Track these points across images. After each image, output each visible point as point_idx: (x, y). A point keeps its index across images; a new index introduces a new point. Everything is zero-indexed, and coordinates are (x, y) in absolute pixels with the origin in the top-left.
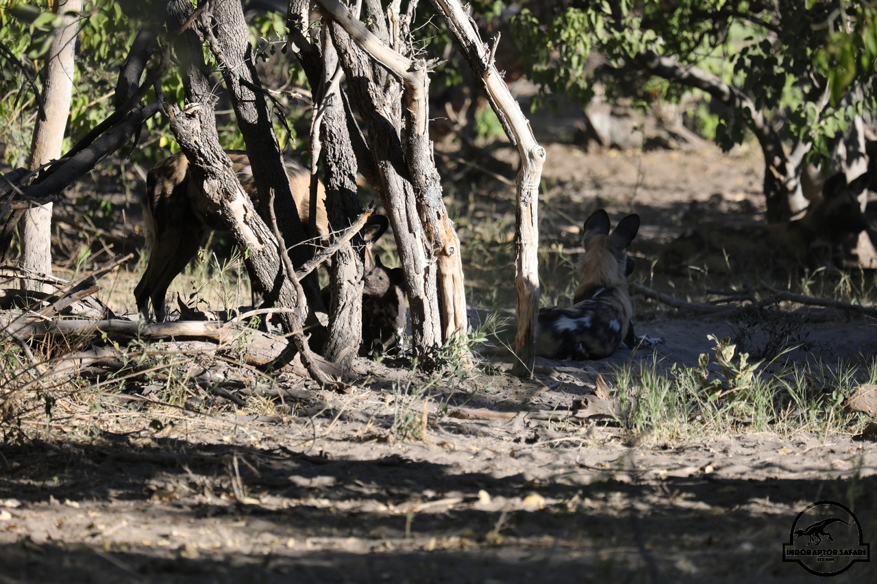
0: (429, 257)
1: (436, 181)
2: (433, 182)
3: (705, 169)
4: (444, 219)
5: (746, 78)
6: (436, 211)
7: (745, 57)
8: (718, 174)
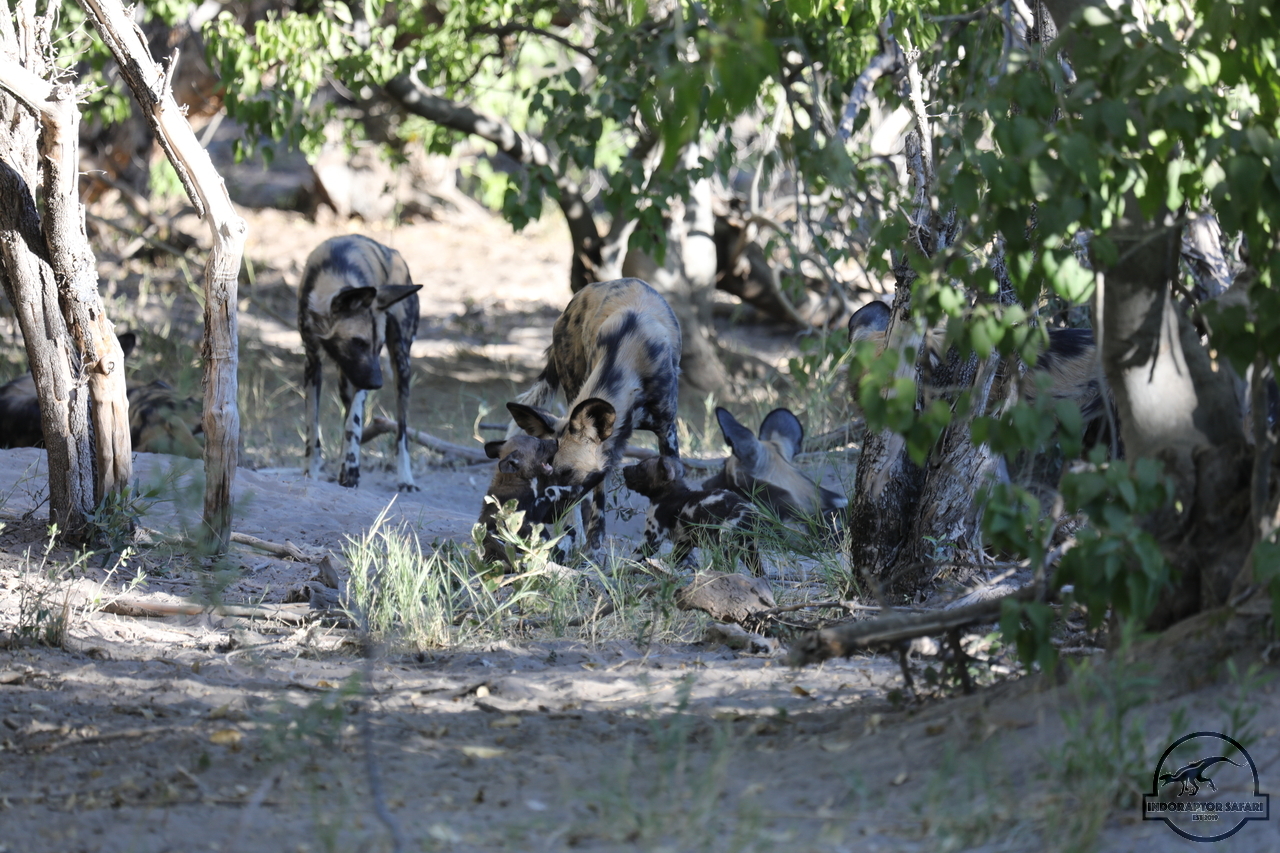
0: (77, 376)
1: (88, 263)
2: (84, 264)
3: (485, 251)
4: (101, 321)
5: (545, 124)
6: (88, 308)
7: (544, 92)
8: (505, 260)
